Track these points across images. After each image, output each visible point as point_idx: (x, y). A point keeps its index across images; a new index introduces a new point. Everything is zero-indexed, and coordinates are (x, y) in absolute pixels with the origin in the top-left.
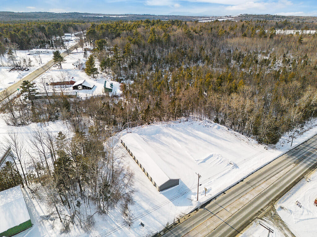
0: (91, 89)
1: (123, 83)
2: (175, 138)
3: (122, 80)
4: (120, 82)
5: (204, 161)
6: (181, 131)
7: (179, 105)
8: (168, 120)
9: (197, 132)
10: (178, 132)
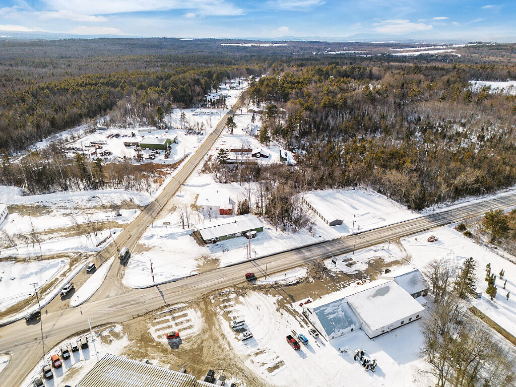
0: (267, 157)
1: (295, 153)
2: (342, 200)
3: (294, 149)
4: (292, 152)
5: (362, 215)
6: (348, 197)
7: (349, 176)
8: (337, 188)
9: (361, 198)
10: (345, 197)
